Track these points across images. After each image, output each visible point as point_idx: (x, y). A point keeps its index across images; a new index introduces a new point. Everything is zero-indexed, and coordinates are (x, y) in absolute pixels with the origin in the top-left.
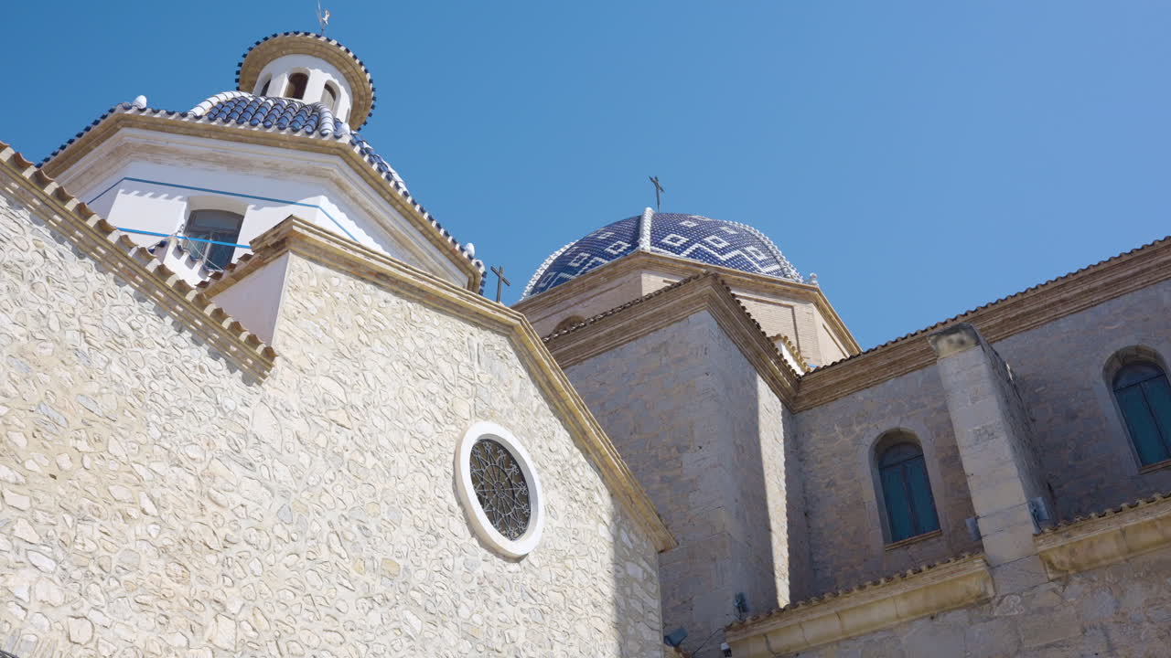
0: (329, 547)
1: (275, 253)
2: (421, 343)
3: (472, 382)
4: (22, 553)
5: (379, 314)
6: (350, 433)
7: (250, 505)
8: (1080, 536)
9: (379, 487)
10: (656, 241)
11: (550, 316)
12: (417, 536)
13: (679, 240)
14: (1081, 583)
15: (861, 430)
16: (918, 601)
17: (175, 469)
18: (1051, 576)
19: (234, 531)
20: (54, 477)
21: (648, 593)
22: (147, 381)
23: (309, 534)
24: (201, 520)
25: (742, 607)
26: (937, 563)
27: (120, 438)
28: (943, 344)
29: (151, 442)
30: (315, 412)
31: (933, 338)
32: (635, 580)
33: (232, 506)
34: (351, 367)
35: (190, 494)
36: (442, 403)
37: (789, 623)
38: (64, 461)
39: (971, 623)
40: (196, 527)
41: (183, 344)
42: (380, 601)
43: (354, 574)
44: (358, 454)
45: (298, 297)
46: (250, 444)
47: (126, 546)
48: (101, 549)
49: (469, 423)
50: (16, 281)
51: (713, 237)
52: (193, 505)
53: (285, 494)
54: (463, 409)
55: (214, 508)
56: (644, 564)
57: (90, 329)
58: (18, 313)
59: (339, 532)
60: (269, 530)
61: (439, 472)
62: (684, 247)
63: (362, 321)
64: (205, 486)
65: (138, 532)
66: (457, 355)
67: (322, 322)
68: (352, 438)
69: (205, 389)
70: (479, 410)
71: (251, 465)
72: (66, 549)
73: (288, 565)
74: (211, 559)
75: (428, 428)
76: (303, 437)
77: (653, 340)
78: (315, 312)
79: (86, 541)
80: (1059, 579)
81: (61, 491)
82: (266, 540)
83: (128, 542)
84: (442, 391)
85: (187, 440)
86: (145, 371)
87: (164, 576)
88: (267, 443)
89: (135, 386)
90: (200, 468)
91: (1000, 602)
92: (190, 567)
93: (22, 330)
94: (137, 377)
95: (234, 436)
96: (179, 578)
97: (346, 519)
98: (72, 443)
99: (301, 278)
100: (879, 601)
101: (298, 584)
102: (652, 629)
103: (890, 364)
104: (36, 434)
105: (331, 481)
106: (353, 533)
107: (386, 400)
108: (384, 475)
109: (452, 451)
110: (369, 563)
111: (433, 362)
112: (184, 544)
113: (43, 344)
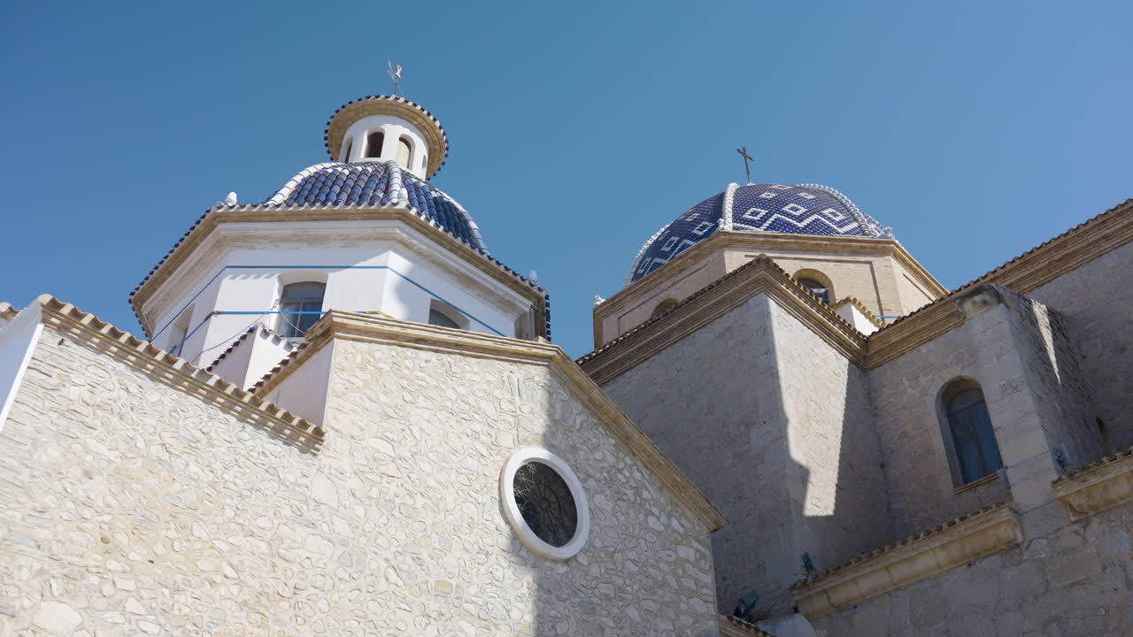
0: (387, 579)
1: (324, 340)
2: (462, 390)
3: (514, 414)
4: (134, 622)
5: (420, 374)
6: (399, 481)
7: (315, 558)
8: (1093, 480)
9: (429, 522)
10: (737, 218)
11: (647, 301)
12: (467, 557)
13: (759, 213)
14: (1101, 523)
15: (928, 381)
16: (955, 550)
17: (248, 538)
18: (1073, 519)
19: (302, 579)
20: (152, 562)
21: (701, 570)
22: (219, 472)
23: (367, 572)
24: (272, 575)
25: (808, 565)
26: (969, 515)
27: (201, 522)
28: (968, 306)
29: (227, 521)
30: (367, 470)
31: (957, 301)
32: (687, 561)
33: (298, 561)
34: (398, 425)
35: (263, 556)
36: (485, 439)
37: (843, 580)
38: (159, 549)
39: (1004, 567)
40: (271, 582)
41: (247, 436)
42: (436, 617)
43: (409, 598)
44: (408, 498)
45: (345, 376)
46: (311, 507)
47: (214, 605)
48: (194, 611)
49: (512, 451)
50: (108, 416)
51: (792, 205)
52: (265, 564)
53: (344, 543)
54: (507, 440)
55: (285, 564)
56: (696, 545)
57: (169, 441)
58: (111, 441)
59: (396, 566)
60: (332, 574)
61: (485, 498)
62: (764, 219)
63: (405, 383)
64: (274, 548)
65: (223, 594)
66: (497, 393)
67: (368, 392)
68: (402, 485)
69: (269, 470)
70: (521, 438)
71: (313, 524)
72: (167, 615)
73: (352, 599)
74: (285, 605)
75: (472, 463)
76: (357, 493)
77: (719, 326)
78: (361, 385)
79: (182, 607)
80: (1080, 521)
81: (159, 572)
82: (330, 583)
83: (215, 603)
84: (486, 428)
85: (257, 514)
86: (217, 466)
87: (246, 623)
88: (326, 505)
89: (210, 479)
90: (269, 535)
91: (1029, 545)
92: (267, 614)
93: (117, 453)
94: (212, 471)
95: (297, 503)
96: (260, 624)
97: (401, 554)
98: (164, 533)
99: (346, 358)
100: (922, 553)
101: (361, 614)
102: (706, 602)
103: (948, 316)
104: (135, 531)
105: (385, 525)
106: (407, 564)
107: (432, 447)
108: (434, 511)
109: (497, 479)
110: (424, 587)
111: (474, 404)
112: (261, 597)
113: (133, 461)
